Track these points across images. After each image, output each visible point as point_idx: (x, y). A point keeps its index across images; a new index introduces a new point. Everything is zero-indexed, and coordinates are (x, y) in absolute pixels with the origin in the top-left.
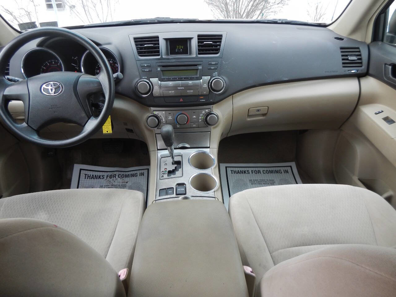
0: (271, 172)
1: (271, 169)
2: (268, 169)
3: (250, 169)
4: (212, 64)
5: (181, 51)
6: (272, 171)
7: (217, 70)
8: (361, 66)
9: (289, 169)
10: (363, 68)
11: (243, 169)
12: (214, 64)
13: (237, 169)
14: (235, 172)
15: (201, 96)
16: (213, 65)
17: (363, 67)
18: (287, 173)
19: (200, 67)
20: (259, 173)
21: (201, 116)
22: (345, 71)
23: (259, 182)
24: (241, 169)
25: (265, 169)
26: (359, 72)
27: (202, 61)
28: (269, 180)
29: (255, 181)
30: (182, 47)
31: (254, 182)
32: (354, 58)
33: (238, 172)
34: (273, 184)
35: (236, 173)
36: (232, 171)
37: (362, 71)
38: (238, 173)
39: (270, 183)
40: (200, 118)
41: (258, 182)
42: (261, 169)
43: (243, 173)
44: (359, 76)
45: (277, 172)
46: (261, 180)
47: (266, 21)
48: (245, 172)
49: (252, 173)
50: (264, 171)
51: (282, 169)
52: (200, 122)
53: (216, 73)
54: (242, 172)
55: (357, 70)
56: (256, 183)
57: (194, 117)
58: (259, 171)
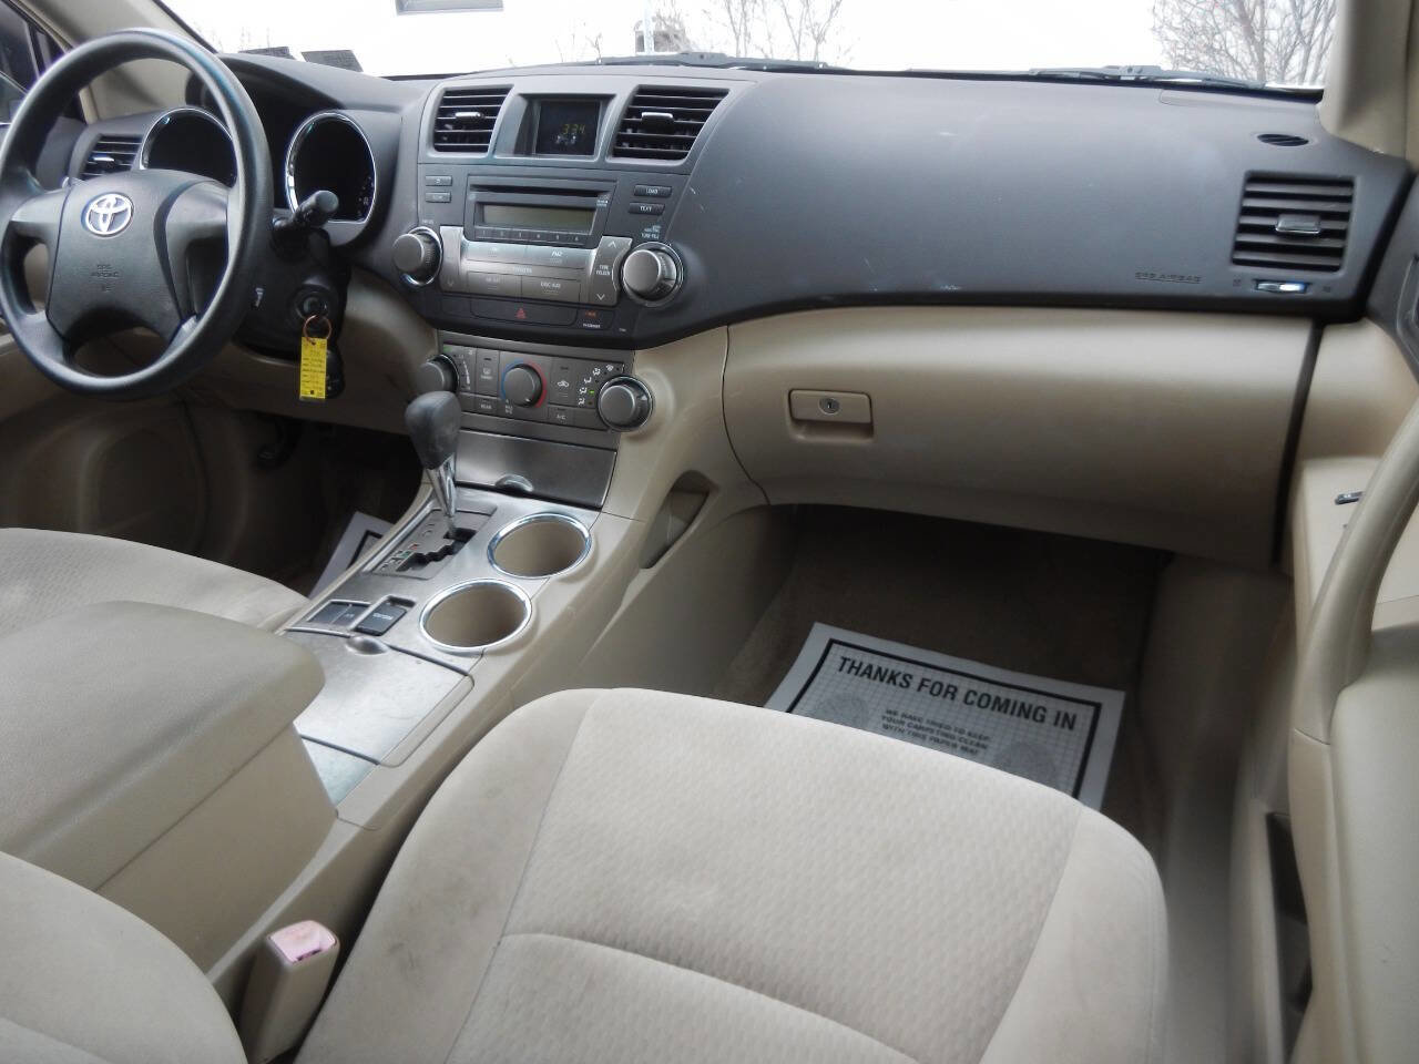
0: (1001, 706)
1: (1003, 694)
2: (994, 691)
3: (919, 673)
4: (649, 195)
5: (573, 142)
6: (1008, 701)
7: (660, 217)
8: (1335, 269)
9: (1084, 715)
10: (1340, 281)
11: (893, 666)
12: (653, 196)
13: (867, 659)
14: (855, 668)
15: (590, 310)
16: (649, 199)
17: (1340, 274)
18: (1066, 730)
19: (602, 202)
20: (949, 695)
21: (588, 385)
22: (1237, 282)
23: (921, 728)
24: (885, 664)
25: (983, 688)
26: (1310, 293)
27: (614, 181)
28: (967, 730)
29: (907, 721)
30: (582, 129)
31: (902, 723)
32: (1310, 226)
33: (868, 672)
34: (972, 751)
35: (856, 674)
36: (845, 660)
37: (1327, 289)
38: (862, 675)
39: (960, 744)
40: (583, 391)
41: (916, 727)
42: (964, 685)
43: (882, 680)
44: (1322, 316)
45: (1025, 711)
46: (933, 723)
47: (1077, 75)
48: (893, 678)
49: (919, 689)
50: (971, 694)
51: (1053, 706)
52: (581, 406)
53: (656, 228)
54: (880, 675)
55: (1307, 285)
56: (905, 727)
57: (563, 384)
58: (952, 690)
